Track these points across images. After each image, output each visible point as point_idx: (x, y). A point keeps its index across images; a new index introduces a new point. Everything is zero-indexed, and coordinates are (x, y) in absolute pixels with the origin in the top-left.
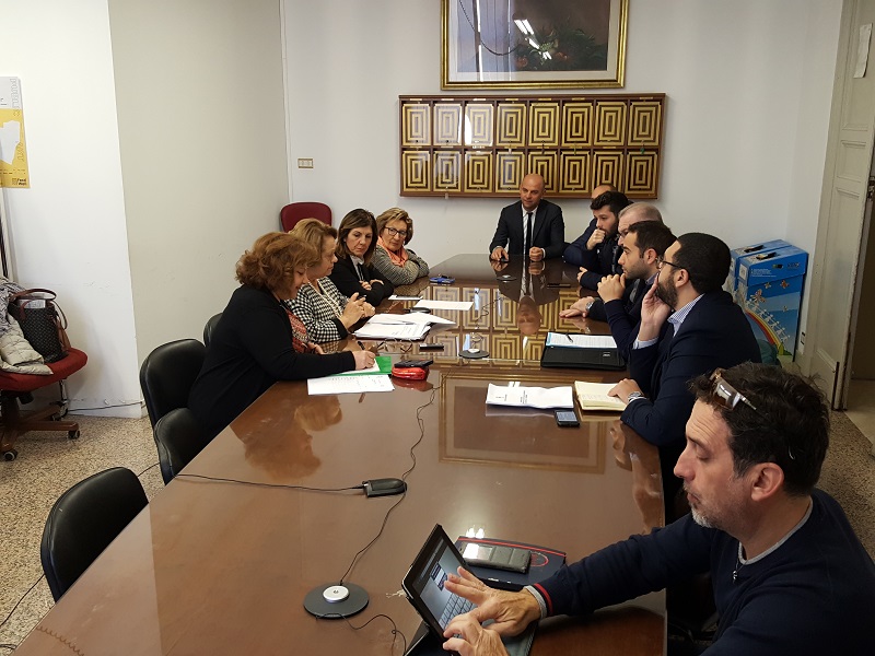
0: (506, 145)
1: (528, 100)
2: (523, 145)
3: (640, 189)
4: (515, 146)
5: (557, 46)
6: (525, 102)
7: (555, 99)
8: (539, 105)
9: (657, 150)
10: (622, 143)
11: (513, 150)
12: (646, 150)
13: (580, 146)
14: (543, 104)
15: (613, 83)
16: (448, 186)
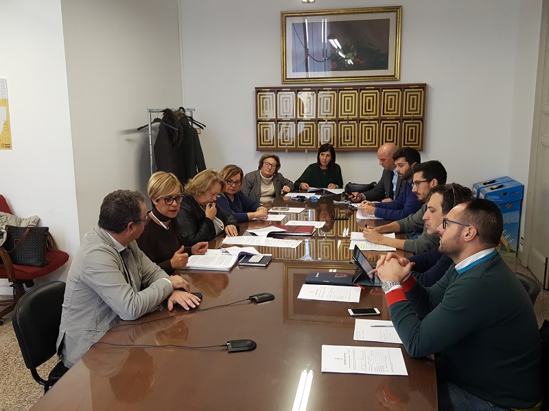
0: (324, 118)
2: (335, 117)
4: (330, 118)
5: (355, 54)
6: (336, 90)
7: (355, 88)
8: (345, 92)
9: (422, 119)
10: (399, 116)
11: (329, 121)
12: (414, 120)
13: (372, 117)
15: (393, 77)
16: (287, 144)
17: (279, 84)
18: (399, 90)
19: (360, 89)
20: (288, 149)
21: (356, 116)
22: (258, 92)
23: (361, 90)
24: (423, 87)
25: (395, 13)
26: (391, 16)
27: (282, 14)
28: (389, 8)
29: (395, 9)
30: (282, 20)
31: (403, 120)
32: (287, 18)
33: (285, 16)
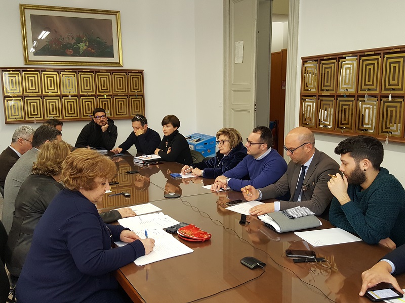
0: (67, 94)
1: (77, 71)
2: (77, 93)
4: (73, 94)
5: (87, 44)
9: (143, 96)
10: (127, 93)
11: (71, 96)
12: (138, 96)
13: (107, 94)
14: (85, 73)
15: (118, 64)
16: (35, 116)
17: (21, 65)
18: (125, 74)
19: (95, 72)
20: (37, 120)
21: (94, 93)
22: (3, 71)
24: (141, 72)
25: (115, 16)
26: (113, 18)
27: (21, 6)
28: (110, 11)
29: (115, 13)
30: (21, 11)
31: (130, 96)
32: (25, 10)
33: (23, 8)
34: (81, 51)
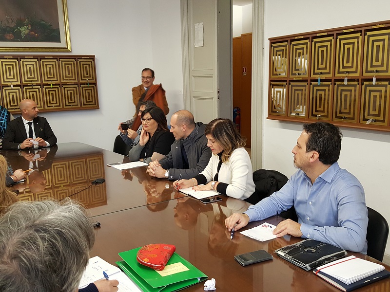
0: (9, 84)
1: (19, 58)
2: (19, 83)
3: (90, 105)
4: (15, 84)
5: (30, 28)
6: (17, 59)
7: (35, 57)
8: (26, 60)
9: (95, 84)
10: (77, 81)
11: (14, 86)
12: (90, 84)
13: (54, 83)
14: (28, 60)
15: (66, 49)
18: (74, 60)
21: (40, 82)
23: (41, 59)
24: (92, 58)
31: (81, 84)
34: (23, 36)
